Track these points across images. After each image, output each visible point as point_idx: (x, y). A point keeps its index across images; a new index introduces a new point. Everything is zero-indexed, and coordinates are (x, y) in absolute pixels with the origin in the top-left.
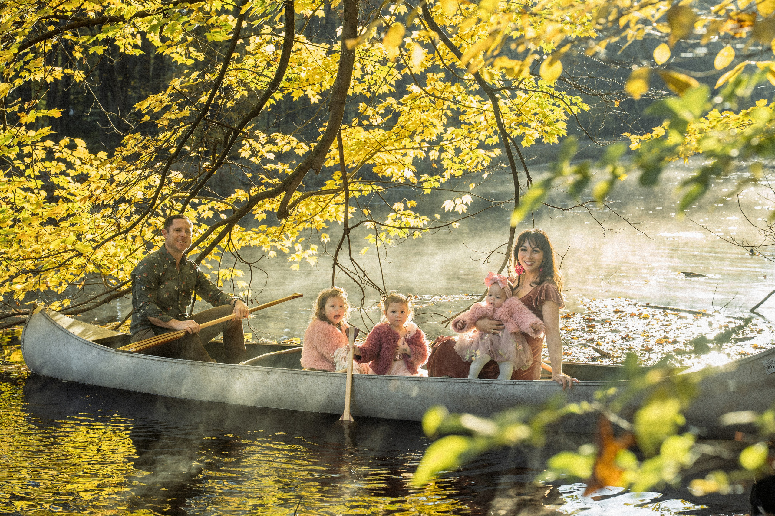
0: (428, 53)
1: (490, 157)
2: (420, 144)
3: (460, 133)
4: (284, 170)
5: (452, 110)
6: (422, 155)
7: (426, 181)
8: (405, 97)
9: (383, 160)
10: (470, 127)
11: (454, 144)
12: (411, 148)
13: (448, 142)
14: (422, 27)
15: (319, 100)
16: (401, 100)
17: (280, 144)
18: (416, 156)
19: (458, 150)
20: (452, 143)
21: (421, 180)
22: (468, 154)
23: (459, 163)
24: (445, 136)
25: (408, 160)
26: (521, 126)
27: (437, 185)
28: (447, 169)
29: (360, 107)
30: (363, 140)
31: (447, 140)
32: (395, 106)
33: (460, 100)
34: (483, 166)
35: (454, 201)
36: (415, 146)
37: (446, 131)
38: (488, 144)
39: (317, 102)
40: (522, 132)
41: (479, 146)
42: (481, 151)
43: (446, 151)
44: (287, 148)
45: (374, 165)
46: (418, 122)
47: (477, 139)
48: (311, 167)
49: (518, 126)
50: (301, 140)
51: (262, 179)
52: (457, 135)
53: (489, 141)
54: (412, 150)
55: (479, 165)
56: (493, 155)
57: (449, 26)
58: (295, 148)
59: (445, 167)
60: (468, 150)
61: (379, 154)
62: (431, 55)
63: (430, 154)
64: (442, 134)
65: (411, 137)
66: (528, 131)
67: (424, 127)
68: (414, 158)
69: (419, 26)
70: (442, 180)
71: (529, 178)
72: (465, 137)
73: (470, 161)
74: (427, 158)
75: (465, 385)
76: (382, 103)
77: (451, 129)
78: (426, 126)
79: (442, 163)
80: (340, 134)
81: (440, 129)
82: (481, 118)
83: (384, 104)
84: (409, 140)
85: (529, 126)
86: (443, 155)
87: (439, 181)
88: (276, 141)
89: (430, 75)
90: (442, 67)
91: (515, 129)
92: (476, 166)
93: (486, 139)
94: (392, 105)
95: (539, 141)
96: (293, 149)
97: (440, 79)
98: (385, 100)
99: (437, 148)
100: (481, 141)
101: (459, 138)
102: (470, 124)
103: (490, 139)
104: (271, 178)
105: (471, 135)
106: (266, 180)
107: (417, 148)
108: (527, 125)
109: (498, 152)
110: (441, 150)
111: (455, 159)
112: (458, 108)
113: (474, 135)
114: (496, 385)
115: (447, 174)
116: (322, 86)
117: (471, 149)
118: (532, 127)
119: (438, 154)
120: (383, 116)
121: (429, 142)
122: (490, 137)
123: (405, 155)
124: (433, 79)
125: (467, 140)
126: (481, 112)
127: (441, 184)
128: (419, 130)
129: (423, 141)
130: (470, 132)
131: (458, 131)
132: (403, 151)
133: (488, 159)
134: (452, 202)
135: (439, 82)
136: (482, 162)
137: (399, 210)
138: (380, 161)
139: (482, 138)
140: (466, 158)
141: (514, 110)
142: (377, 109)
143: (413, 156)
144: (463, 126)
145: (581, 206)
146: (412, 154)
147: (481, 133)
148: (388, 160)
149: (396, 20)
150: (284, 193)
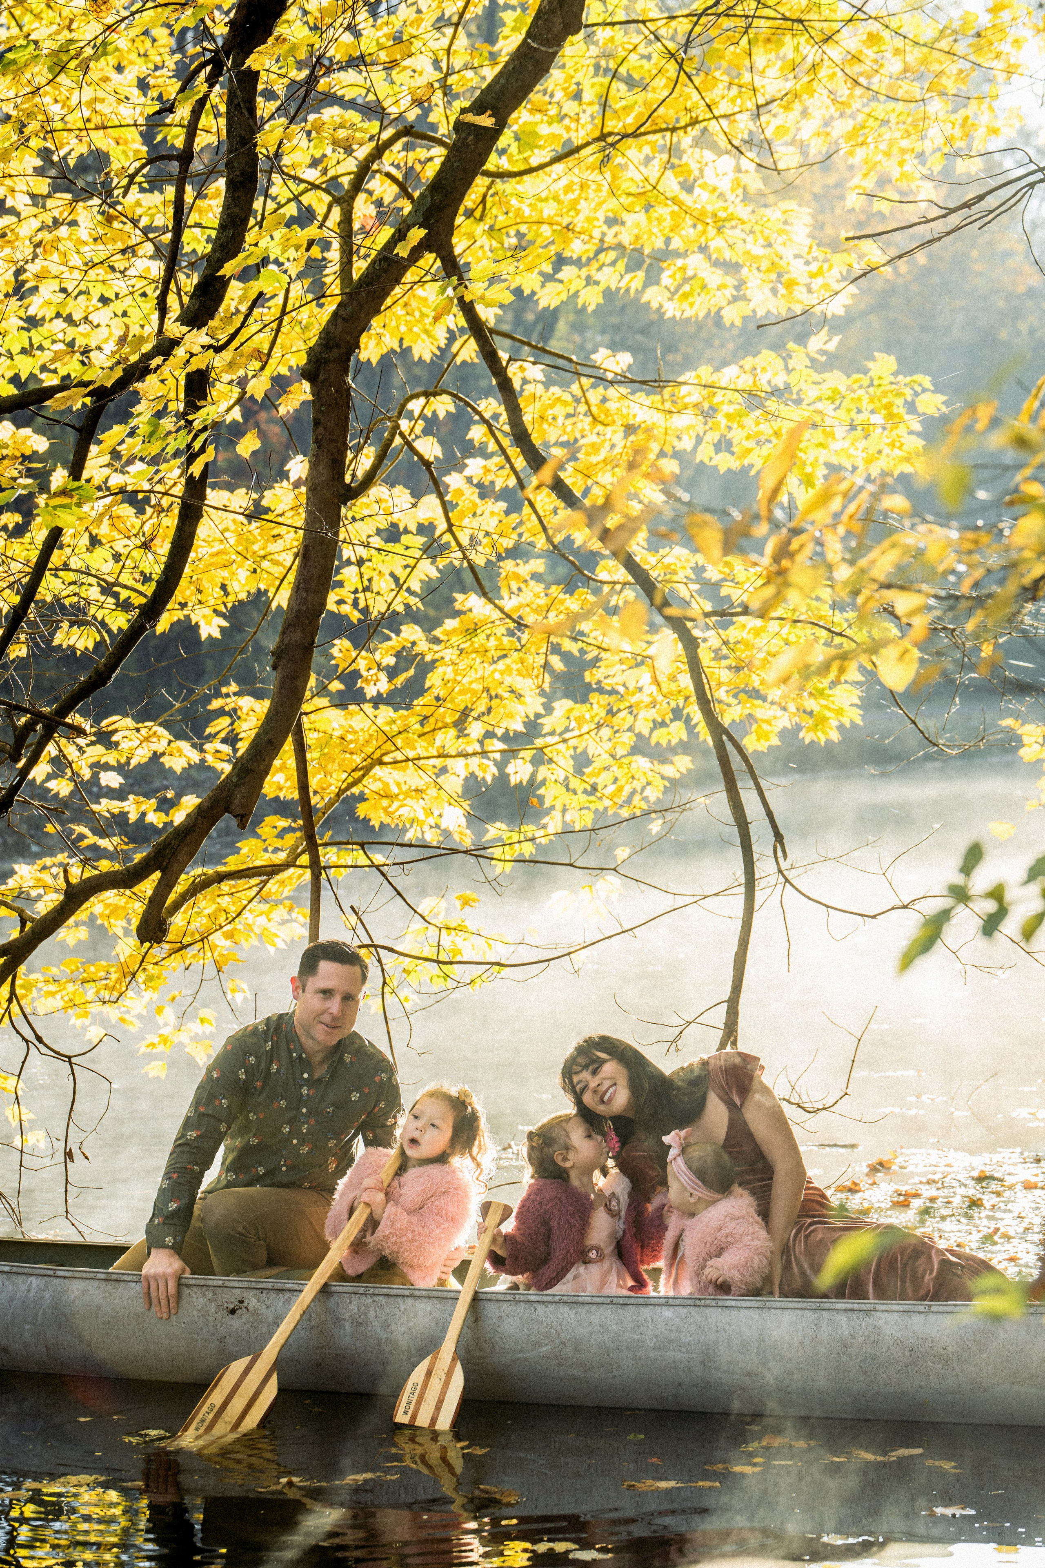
0: (507, 513)
1: (663, 778)
2: (481, 742)
3: (587, 716)
4: (144, 814)
5: (566, 657)
6: (488, 772)
7: (500, 840)
8: (450, 624)
9: (386, 785)
10: (612, 699)
11: (572, 743)
12: (460, 755)
13: (557, 739)
14: (492, 446)
15: (222, 630)
16: (438, 632)
17: (124, 745)
18: (472, 774)
19: (582, 761)
20: (565, 741)
21: (488, 836)
22: (607, 768)
23: (585, 792)
24: (547, 723)
25: (454, 783)
26: (742, 696)
27: (528, 849)
28: (553, 807)
29: (335, 651)
30: (337, 733)
31: (552, 733)
32: (423, 646)
33: (586, 631)
34: (645, 799)
36: (470, 750)
37: (549, 709)
38: (658, 744)
39: (217, 634)
40: (748, 711)
41: (635, 750)
42: (641, 763)
43: (551, 761)
44: (141, 756)
45: (362, 798)
46: (477, 687)
47: (630, 729)
48: (227, 810)
49: (735, 696)
50: (179, 735)
51: (82, 837)
52: (580, 720)
53: (661, 737)
54: (461, 760)
55: (637, 798)
56: (669, 771)
57: (556, 444)
58: (163, 754)
59: (547, 804)
60: (607, 760)
61: (377, 770)
62: (514, 518)
63: (510, 769)
64: (538, 716)
65: (460, 725)
66: (762, 711)
67: (491, 698)
68: (466, 779)
69: (483, 446)
70: (542, 837)
71: (780, 838)
72: (599, 726)
73: (611, 788)
74: (502, 778)
75: (809, 1313)
76: (389, 638)
77: (562, 706)
78: (496, 696)
79: (541, 791)
80: (299, 725)
81: (533, 704)
82: (644, 676)
83: (395, 642)
84: (453, 732)
85: (764, 699)
86: (543, 772)
87: (533, 839)
88: (114, 738)
89: (508, 565)
90: (541, 542)
91: (729, 705)
92: (629, 801)
93: (652, 730)
94: (414, 644)
95: (789, 735)
96: (156, 757)
97: (536, 577)
98: (398, 632)
99: (528, 754)
100: (639, 736)
101: (585, 729)
102: (613, 692)
103: (664, 730)
104: (102, 833)
105: (616, 721)
106: (92, 839)
107: (474, 754)
108: (755, 694)
109: (683, 763)
110: (539, 759)
111: (575, 783)
112: (582, 651)
113: (623, 719)
115: (554, 823)
116: (227, 594)
117: (613, 756)
118: (769, 700)
119: (529, 768)
120: (392, 673)
121: (506, 738)
122: (663, 724)
123: (444, 770)
124: (517, 576)
125: (605, 732)
126: (640, 661)
128: (481, 707)
129: (489, 735)
130: (611, 713)
131: (580, 709)
132: (439, 762)
133: (660, 784)
135: (532, 583)
136: (643, 789)
138: (377, 786)
139: (643, 727)
140: (603, 779)
141: (725, 657)
142: (378, 656)
143: (464, 774)
144: (594, 697)
145: (906, 907)
146: (460, 768)
147: (640, 717)
148: (398, 785)
149: (426, 432)
150: (157, 875)
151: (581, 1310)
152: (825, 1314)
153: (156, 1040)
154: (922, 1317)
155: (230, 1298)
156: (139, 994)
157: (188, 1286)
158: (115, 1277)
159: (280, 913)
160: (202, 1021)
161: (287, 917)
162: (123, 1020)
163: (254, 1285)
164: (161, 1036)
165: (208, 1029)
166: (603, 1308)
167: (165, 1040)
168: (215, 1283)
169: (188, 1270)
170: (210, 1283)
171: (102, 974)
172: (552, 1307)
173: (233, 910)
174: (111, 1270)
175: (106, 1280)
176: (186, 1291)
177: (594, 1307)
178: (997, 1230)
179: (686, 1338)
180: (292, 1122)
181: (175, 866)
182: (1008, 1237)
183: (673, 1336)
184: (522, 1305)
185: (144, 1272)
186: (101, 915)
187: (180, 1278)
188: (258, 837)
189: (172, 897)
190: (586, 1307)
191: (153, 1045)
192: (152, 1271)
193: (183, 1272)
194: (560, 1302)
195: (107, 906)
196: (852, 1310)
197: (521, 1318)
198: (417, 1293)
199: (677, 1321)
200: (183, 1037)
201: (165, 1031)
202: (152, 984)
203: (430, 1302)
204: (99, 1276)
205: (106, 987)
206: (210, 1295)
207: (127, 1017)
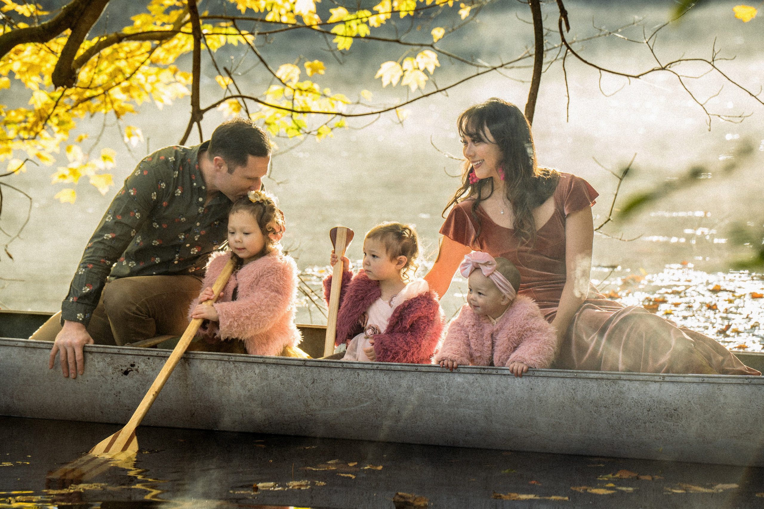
7: (343, 22)
21: (332, 20)
27: (364, 31)
35: (401, 64)
70: (374, 21)
71: (564, 13)
75: (568, 381)
87: (367, 23)
114: (627, 383)
115: (384, 8)
127: (372, 29)
134: (398, 66)
137: (290, 80)
145: (663, 69)
150: (68, 32)
151: (394, 375)
152: (581, 382)
153: (66, 172)
154: (658, 385)
155: (124, 362)
156: (52, 134)
157: (91, 353)
158: (32, 345)
159: (166, 75)
160: (105, 158)
161: (173, 80)
162: (39, 156)
163: (143, 353)
164: (70, 169)
165: (110, 165)
166: (409, 375)
167: (74, 172)
168: (112, 351)
169: (92, 341)
170: (109, 350)
171: (21, 118)
172: (371, 373)
173: (128, 71)
174: (31, 339)
175: (25, 347)
176: (90, 356)
177: (402, 374)
178: (728, 327)
179: (472, 397)
180: (187, 231)
181: (83, 27)
182: (738, 332)
183: (463, 396)
184: (348, 372)
185: (57, 340)
186: (19, 72)
187: (84, 347)
188: (149, 12)
189: (81, 52)
190: (398, 374)
191: (64, 176)
192: (62, 341)
193: (88, 341)
194: (377, 369)
195: (25, 64)
196: (602, 379)
197: (348, 381)
198: (268, 361)
199: (466, 384)
200: (89, 171)
201: (74, 165)
202: (63, 127)
203: (279, 368)
204: (20, 344)
205: (25, 128)
206: (108, 360)
207: (43, 154)
